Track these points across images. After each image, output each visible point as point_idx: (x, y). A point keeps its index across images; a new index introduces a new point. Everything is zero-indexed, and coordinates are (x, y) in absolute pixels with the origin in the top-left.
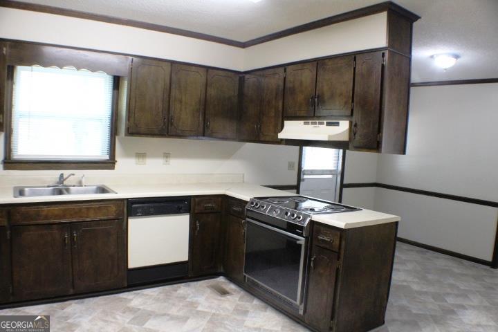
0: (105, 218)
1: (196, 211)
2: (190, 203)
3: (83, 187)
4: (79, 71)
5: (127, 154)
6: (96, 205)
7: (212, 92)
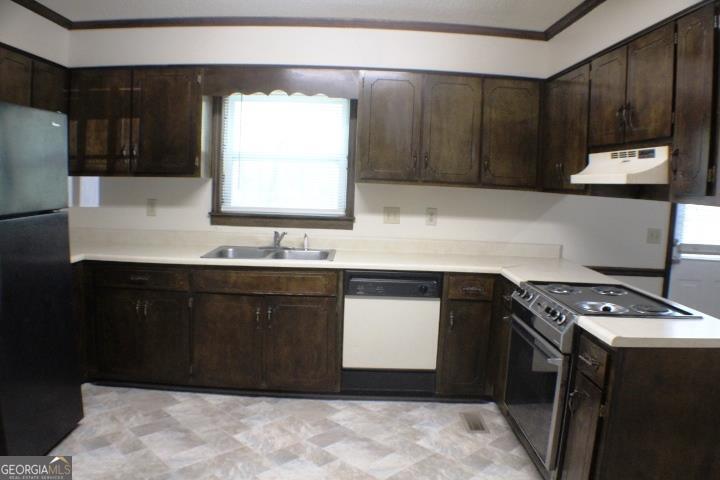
0: (312, 293)
1: (450, 297)
2: (442, 283)
3: (305, 251)
4: (292, 96)
5: (372, 209)
6: (299, 275)
7: (493, 114)
